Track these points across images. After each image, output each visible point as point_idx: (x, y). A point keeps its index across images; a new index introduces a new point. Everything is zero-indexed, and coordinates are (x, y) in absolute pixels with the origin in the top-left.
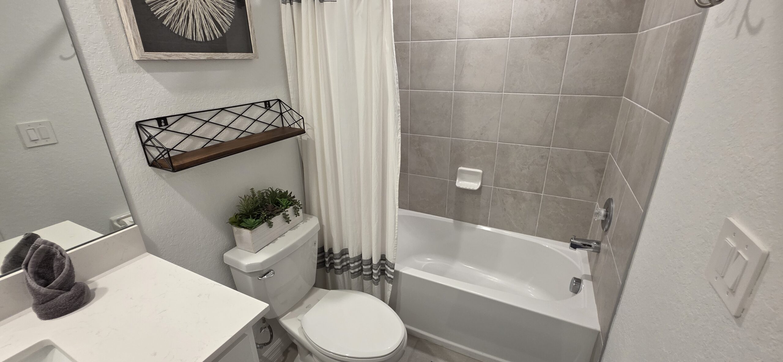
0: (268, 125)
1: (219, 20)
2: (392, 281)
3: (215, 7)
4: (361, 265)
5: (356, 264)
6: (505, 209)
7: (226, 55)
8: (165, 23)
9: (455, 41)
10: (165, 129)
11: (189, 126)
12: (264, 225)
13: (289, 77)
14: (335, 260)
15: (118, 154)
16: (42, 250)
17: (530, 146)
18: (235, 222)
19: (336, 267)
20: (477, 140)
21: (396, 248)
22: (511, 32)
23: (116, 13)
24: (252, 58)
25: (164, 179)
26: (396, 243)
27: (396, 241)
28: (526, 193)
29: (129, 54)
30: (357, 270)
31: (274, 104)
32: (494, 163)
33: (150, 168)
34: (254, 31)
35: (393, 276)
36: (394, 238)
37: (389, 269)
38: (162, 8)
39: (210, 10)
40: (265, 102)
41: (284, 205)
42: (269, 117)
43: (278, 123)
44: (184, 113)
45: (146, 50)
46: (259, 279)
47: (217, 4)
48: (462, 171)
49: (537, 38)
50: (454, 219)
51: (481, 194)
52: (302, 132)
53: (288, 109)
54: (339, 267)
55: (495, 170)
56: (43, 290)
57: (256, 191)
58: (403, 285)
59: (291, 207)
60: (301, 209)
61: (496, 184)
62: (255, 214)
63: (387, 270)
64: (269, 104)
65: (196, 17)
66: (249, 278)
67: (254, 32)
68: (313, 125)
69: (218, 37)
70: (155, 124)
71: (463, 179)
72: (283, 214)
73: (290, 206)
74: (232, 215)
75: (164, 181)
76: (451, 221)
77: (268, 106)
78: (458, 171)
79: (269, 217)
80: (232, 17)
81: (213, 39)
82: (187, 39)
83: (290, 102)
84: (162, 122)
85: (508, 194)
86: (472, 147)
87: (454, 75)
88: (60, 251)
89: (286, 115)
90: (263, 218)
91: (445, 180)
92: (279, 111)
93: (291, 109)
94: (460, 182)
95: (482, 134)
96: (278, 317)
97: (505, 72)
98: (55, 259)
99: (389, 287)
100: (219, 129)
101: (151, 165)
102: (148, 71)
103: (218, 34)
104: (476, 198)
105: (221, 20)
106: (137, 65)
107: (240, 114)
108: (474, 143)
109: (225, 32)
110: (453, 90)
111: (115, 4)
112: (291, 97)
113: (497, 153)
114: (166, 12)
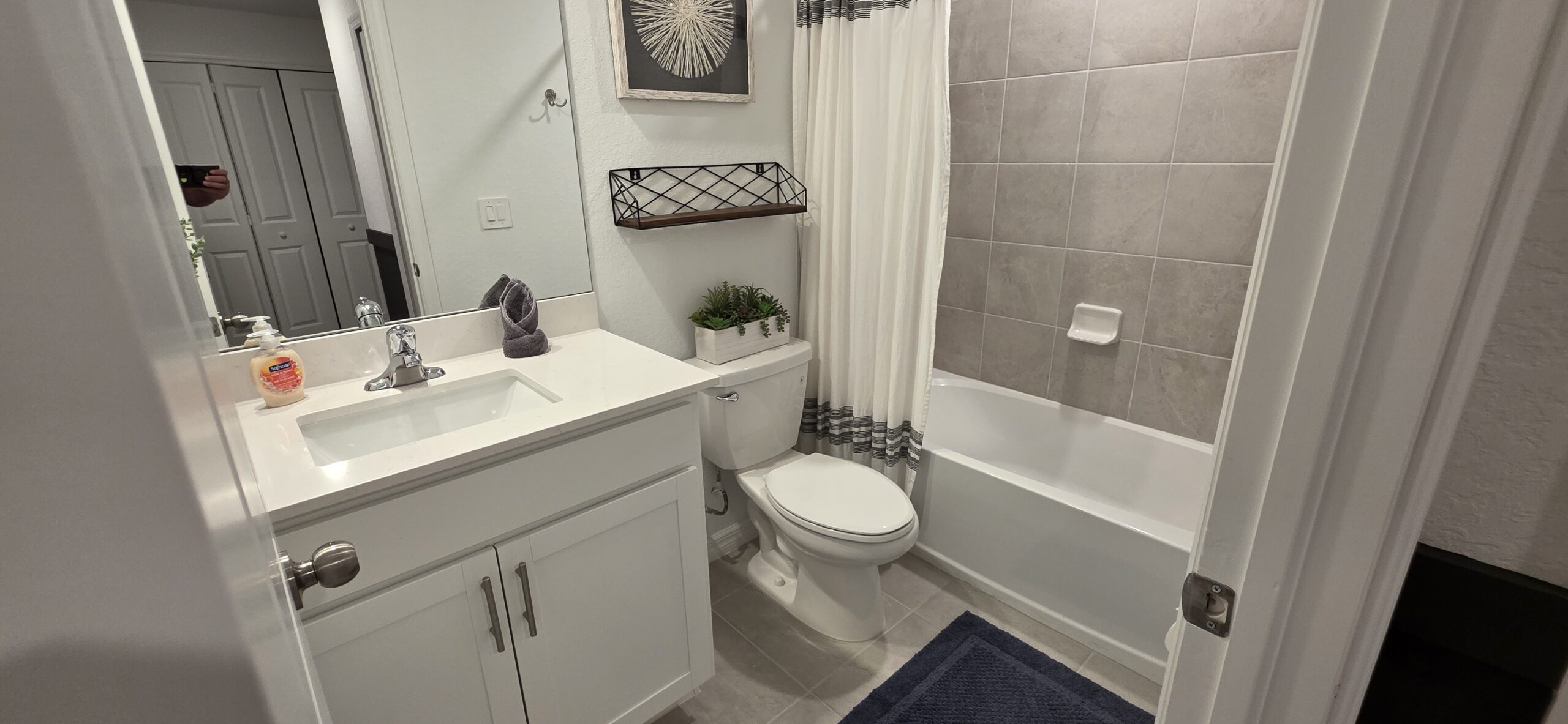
0: (757, 198)
1: (712, 51)
2: (917, 465)
3: (710, 36)
4: (869, 433)
5: (863, 429)
6: (1163, 387)
7: (714, 96)
8: (653, 55)
9: (1086, 73)
10: (636, 184)
11: (662, 183)
12: (734, 330)
13: (794, 132)
14: (832, 419)
15: (588, 204)
16: (516, 288)
17: (1220, 264)
18: (698, 320)
19: (832, 431)
20: (1116, 252)
21: (926, 407)
22: (1193, 50)
23: (609, 46)
24: (747, 101)
25: (628, 245)
26: (927, 399)
27: (927, 395)
28: (1209, 358)
29: (614, 91)
30: (863, 440)
31: (769, 169)
32: (1147, 297)
33: (616, 227)
34: (753, 64)
35: (919, 457)
36: (926, 389)
37: (913, 443)
38: (653, 38)
39: (704, 38)
40: (757, 164)
41: (765, 310)
42: (760, 186)
43: (772, 197)
44: (659, 166)
45: (631, 87)
46: (717, 398)
47: (712, 31)
48: (1083, 311)
49: (1244, 59)
50: (1062, 402)
51: (1116, 357)
52: (803, 209)
53: (787, 176)
54: (837, 432)
55: (1148, 309)
56: (514, 325)
57: (730, 285)
58: (935, 476)
59: (774, 317)
60: (787, 322)
61: (1149, 337)
62: (725, 313)
63: (911, 446)
64: (762, 168)
65: (686, 47)
66: (706, 397)
67: (753, 67)
68: (820, 203)
69: (708, 73)
70: (627, 175)
71: (1083, 325)
72: (762, 323)
73: (773, 315)
74: (694, 309)
75: (627, 246)
76: (1056, 405)
77: (760, 171)
78: (1075, 310)
79: (742, 320)
80: (728, 47)
81: (702, 75)
82: (673, 75)
83: (792, 168)
84: (635, 172)
85: (1171, 360)
86: (1106, 266)
87: (1080, 134)
88: (529, 293)
89: (784, 186)
90: (734, 319)
91: (1051, 328)
92: (776, 180)
93: (791, 176)
94: (1077, 331)
95: (1125, 241)
96: (737, 470)
97: (1176, 123)
98: (524, 301)
99: (912, 475)
100: (695, 193)
101: (618, 223)
102: (629, 113)
103: (709, 68)
104: (1106, 365)
105: (715, 51)
106: (619, 105)
107: (723, 176)
108: (1111, 258)
109: (717, 66)
110: (1077, 160)
111: (609, 35)
112: (795, 162)
113: (1154, 278)
114: (656, 43)
